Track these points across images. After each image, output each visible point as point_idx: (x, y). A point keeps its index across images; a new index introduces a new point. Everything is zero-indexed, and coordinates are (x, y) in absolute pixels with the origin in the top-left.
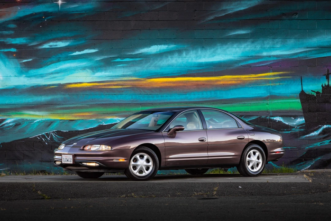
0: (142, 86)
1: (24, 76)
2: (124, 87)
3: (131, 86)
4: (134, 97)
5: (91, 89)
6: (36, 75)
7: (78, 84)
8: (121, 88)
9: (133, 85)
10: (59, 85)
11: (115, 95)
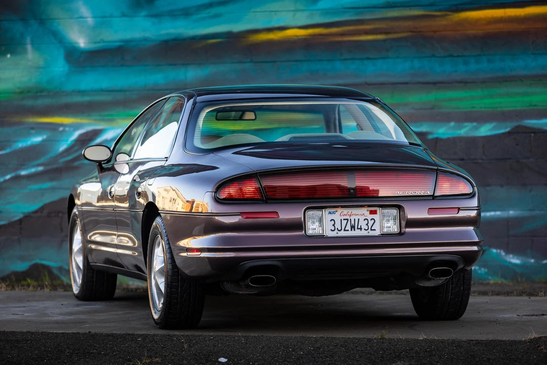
0: (438, 33)
1: (144, 13)
2: (390, 36)
3: (410, 34)
4: (417, 64)
5: (307, 45)
6: (172, 11)
7: (276, 32)
8: (384, 41)
9: (415, 30)
10: (230, 35)
11: (368, 59)
